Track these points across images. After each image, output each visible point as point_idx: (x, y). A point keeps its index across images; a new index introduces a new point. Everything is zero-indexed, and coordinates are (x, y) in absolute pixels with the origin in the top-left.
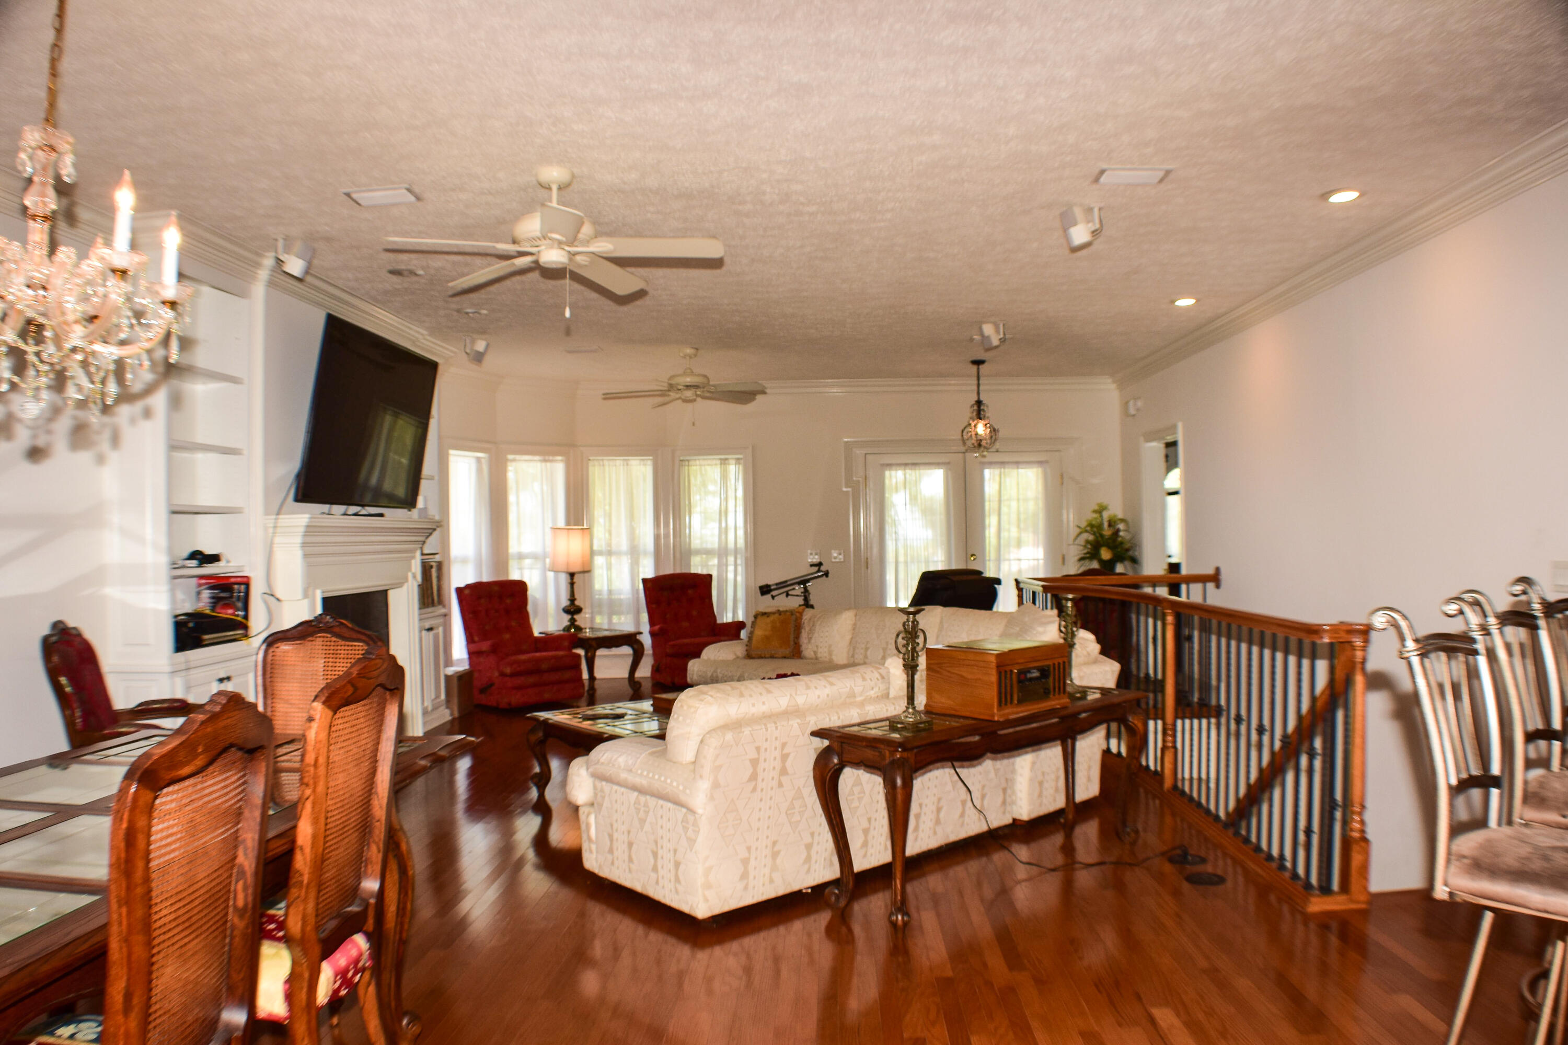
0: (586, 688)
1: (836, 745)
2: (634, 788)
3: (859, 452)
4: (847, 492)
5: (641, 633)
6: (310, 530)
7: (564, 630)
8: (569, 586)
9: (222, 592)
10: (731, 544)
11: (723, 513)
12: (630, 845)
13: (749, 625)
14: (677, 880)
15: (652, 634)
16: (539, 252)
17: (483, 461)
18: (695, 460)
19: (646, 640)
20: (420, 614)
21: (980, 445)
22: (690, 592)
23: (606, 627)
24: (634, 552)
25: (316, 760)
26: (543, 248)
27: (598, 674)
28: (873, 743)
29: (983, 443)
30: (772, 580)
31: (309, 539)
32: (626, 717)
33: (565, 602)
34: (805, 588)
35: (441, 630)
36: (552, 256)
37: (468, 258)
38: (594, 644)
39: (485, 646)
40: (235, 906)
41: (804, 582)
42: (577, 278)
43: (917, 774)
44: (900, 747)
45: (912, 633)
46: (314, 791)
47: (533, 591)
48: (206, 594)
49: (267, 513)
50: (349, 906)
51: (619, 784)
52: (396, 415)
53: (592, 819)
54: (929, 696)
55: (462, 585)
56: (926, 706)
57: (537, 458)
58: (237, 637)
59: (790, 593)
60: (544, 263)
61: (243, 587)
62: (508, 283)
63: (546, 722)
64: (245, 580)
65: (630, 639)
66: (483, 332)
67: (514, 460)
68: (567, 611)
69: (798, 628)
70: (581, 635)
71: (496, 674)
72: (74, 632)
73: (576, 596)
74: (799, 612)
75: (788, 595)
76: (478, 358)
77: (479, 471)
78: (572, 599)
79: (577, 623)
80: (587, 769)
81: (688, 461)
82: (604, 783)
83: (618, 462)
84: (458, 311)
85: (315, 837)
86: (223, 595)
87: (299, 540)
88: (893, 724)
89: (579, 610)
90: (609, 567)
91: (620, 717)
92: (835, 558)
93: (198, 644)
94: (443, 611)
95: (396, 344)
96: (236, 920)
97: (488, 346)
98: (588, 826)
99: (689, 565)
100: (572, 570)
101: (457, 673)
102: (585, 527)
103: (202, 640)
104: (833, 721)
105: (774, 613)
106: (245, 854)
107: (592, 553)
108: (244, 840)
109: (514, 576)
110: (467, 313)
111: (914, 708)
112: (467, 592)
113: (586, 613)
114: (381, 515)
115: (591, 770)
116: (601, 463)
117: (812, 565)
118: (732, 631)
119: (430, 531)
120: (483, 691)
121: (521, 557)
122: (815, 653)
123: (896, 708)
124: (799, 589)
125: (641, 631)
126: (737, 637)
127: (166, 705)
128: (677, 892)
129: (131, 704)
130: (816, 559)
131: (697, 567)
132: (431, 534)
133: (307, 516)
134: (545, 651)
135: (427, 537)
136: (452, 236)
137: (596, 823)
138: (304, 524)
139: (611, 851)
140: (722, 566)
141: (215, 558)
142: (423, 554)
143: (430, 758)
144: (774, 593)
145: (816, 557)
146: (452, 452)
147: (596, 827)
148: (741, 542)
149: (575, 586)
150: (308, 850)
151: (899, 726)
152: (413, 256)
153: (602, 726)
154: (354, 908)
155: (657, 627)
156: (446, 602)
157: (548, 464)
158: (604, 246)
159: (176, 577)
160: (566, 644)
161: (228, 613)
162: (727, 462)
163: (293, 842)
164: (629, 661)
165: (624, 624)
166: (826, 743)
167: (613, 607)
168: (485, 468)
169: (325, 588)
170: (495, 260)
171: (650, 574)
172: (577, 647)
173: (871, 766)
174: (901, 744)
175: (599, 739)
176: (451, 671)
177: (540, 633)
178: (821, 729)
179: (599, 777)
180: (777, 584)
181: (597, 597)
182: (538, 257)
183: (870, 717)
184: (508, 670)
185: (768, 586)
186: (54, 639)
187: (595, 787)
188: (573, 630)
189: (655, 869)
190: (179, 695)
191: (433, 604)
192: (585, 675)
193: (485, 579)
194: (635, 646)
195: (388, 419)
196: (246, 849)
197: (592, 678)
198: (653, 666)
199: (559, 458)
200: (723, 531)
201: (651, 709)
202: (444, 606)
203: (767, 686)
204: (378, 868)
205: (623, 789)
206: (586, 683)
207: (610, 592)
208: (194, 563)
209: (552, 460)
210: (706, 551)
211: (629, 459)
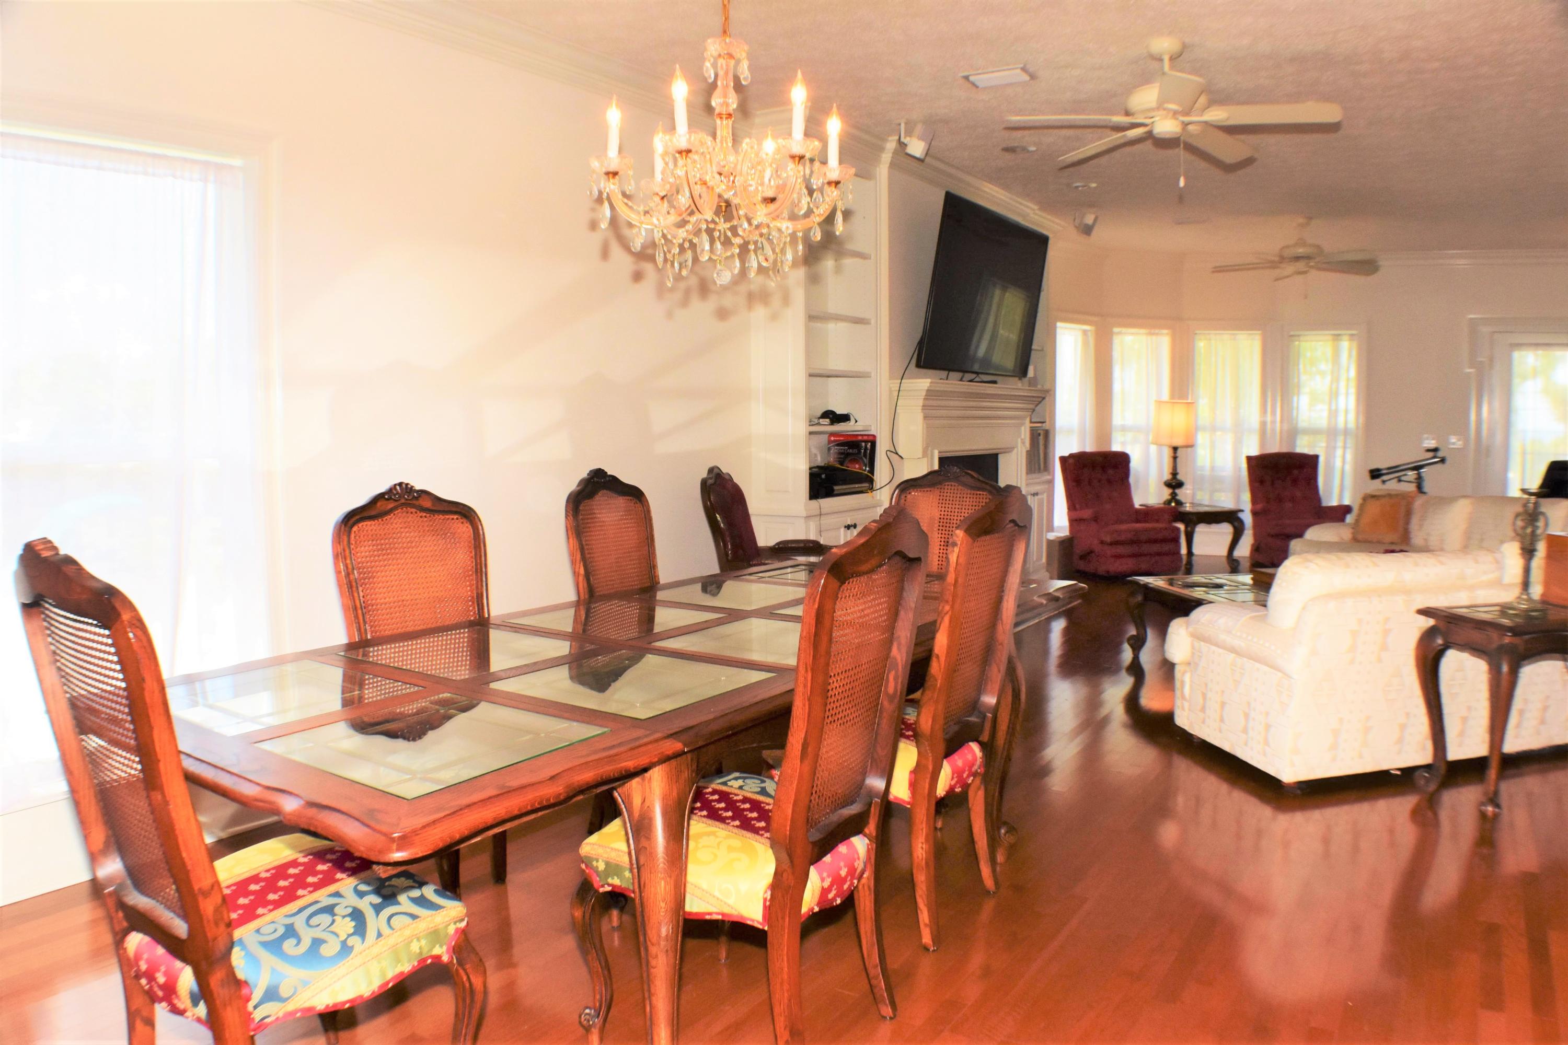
0: (1184, 562)
1: (1442, 625)
2: (1233, 650)
3: (1485, 330)
4: (1470, 373)
5: (1242, 511)
6: (930, 394)
7: (1165, 503)
8: (1171, 460)
9: (849, 448)
10: (1341, 426)
11: (1334, 394)
12: (1223, 704)
13: (1356, 510)
14: (1266, 742)
15: (1255, 513)
16: (1153, 123)
17: (1089, 334)
18: (1306, 335)
19: (1247, 518)
20: (1027, 480)
22: (1296, 471)
23: (1206, 503)
24: (1238, 430)
25: (956, 581)
26: (1157, 119)
27: (1196, 550)
28: (1481, 625)
30: (1382, 464)
31: (928, 403)
32: (1225, 588)
33: (1167, 476)
34: (1419, 474)
35: (1045, 496)
36: (1166, 127)
37: (1079, 132)
38: (1194, 518)
39: (1087, 513)
40: (886, 693)
41: (1417, 468)
42: (1191, 149)
43: (1525, 662)
44: (1509, 631)
45: (1532, 516)
46: (952, 607)
47: (1135, 464)
48: (834, 450)
49: (891, 378)
50: (970, 716)
51: (1217, 645)
52: (1004, 289)
53: (1187, 678)
54: (1547, 584)
55: (1066, 454)
56: (1543, 595)
57: (1143, 331)
58: (863, 489)
59: (1403, 478)
60: (1158, 133)
61: (869, 445)
62: (1117, 154)
63: (1146, 587)
64: (871, 438)
65: (1230, 517)
66: (1092, 205)
67: (1119, 333)
68: (1168, 484)
69: (1409, 514)
70: (1182, 509)
71: (1096, 542)
72: (727, 477)
73: (1179, 470)
74: (1411, 497)
75: (1400, 481)
76: (1087, 230)
77: (1085, 343)
78: (1174, 474)
79: (1178, 498)
80: (1187, 628)
81: (1299, 336)
82: (1202, 643)
83: (1226, 337)
84: (1068, 185)
85: (949, 647)
86: (851, 451)
87: (921, 402)
88: (1504, 609)
89: (1180, 485)
90: (1213, 446)
91: (1219, 586)
92: (1454, 444)
93: (830, 493)
94: (1049, 477)
95: (1005, 217)
96: (886, 703)
97: (1095, 220)
98: (1183, 683)
100: (1175, 444)
101: (1058, 538)
102: (1189, 401)
103: (833, 490)
104: (1441, 602)
105: (1384, 496)
106: (899, 649)
107: (1197, 429)
108: (899, 637)
109: (1116, 447)
110: (1077, 187)
111: (1528, 594)
112: (1071, 461)
113: (1187, 489)
114: (995, 382)
115: (1191, 629)
116: (1207, 337)
117: (1428, 450)
118: (1339, 514)
119: (1040, 399)
120: (1082, 557)
121: (1124, 429)
122: (1426, 540)
123: (1509, 595)
124: (1412, 475)
125: (1242, 508)
126: (1342, 520)
127: (802, 545)
128: (1265, 754)
129: (771, 543)
130: (1432, 444)
131: (1303, 447)
132: (1040, 402)
133: (929, 380)
134: (1145, 522)
135: (1037, 405)
136: (1065, 111)
137: (1191, 681)
138: (926, 388)
139: (1203, 709)
140: (1331, 449)
141: (845, 418)
142: (1031, 422)
143: (1046, 597)
144: (1385, 478)
145: (1433, 442)
146: (1059, 324)
147: (1191, 686)
148: (1352, 424)
149: (1178, 460)
150: (943, 659)
151: (1511, 612)
152: (1026, 132)
153: (1198, 593)
154: (973, 719)
155: (1259, 507)
156: (1051, 471)
157: (1154, 337)
158: (1217, 115)
159: (811, 433)
160: (1166, 516)
161: (856, 468)
162: (1340, 338)
163: (930, 651)
164: (1229, 539)
165: (1225, 502)
166: (1431, 622)
167: (1215, 481)
168: (1091, 340)
169: (944, 449)
170: (1108, 132)
171: (1255, 452)
172: (1176, 520)
173: (1476, 650)
174: (1510, 629)
175: (1199, 603)
176: (1052, 536)
177: (1141, 505)
178: (1428, 608)
179: (1198, 637)
180: (1388, 469)
181: (1199, 472)
182: (1152, 127)
183: (1480, 601)
184: (1108, 539)
185: (1378, 470)
186: (710, 482)
187: (1193, 647)
188: (1173, 504)
189: (1245, 730)
190: (812, 537)
191: (1039, 471)
192: (1184, 551)
193: (1089, 448)
194: (1236, 524)
195: (998, 292)
196: (899, 644)
197: (1190, 553)
198: (1253, 545)
199: (1165, 331)
200: (1333, 414)
201: (1251, 582)
202: (1049, 474)
203: (1374, 559)
204: (997, 687)
205: (1221, 651)
206: (1185, 558)
207: (1213, 468)
208: (827, 421)
209: (1157, 334)
210: (1314, 432)
211: (1237, 334)
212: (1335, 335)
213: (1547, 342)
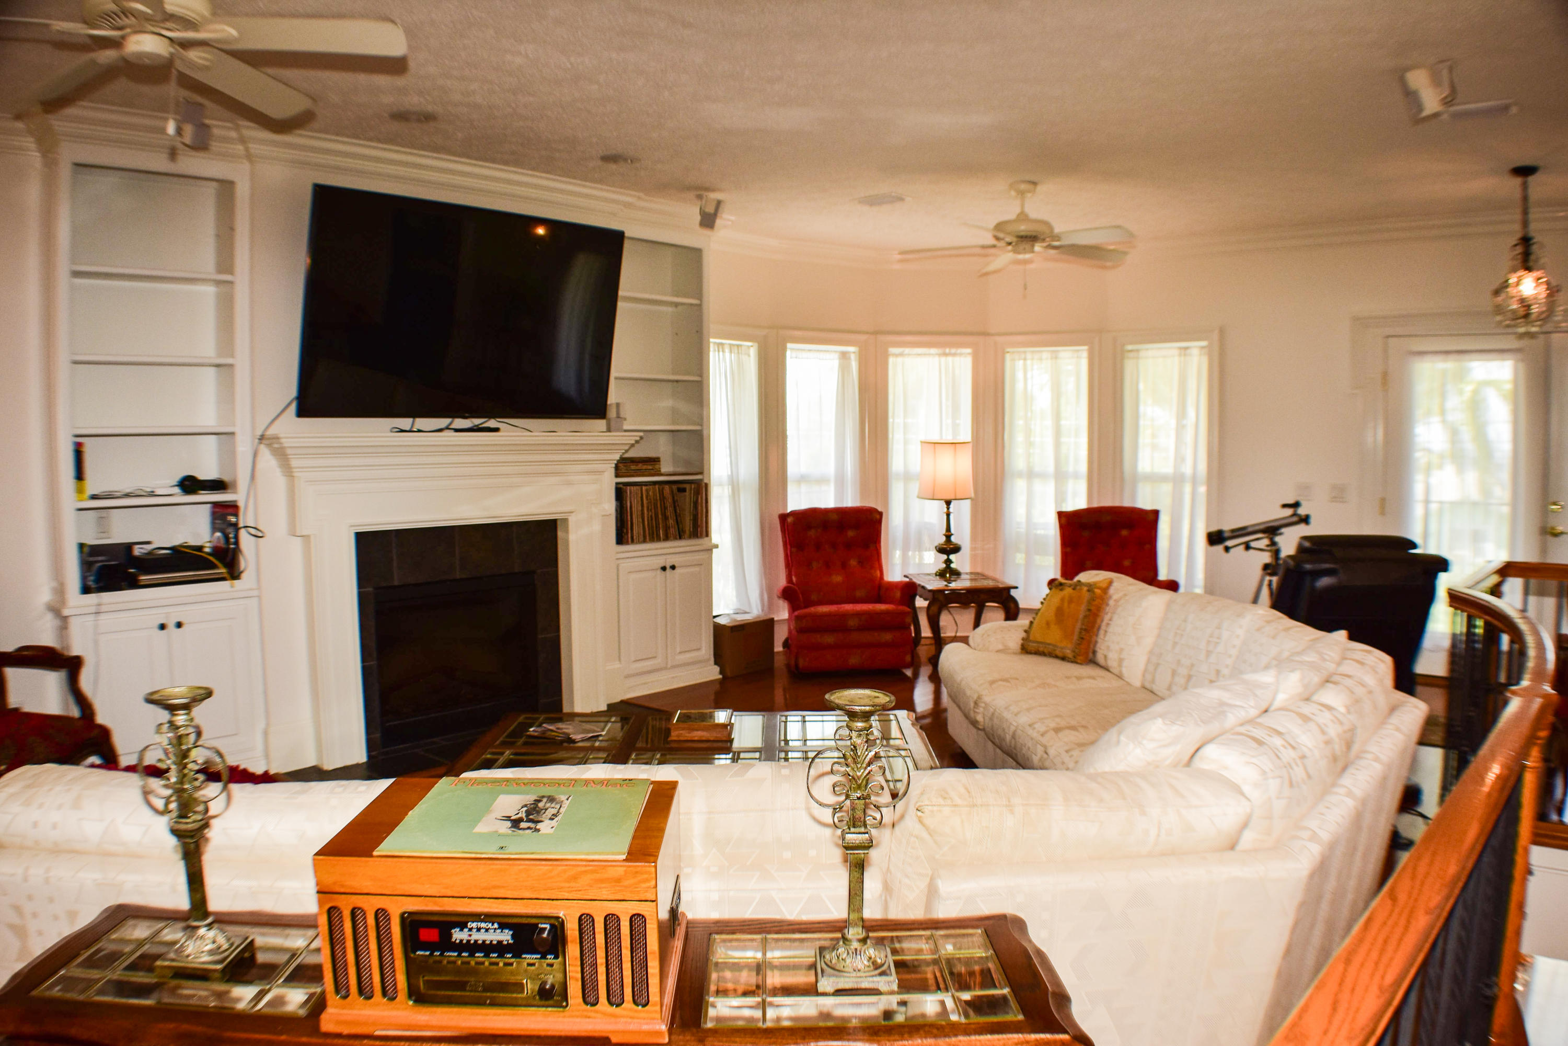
3: (1376, 334)
5: (1016, 588)
7: (935, 574)
10: (1187, 469)
17: (853, 357)
18: (1147, 349)
21: (1526, 316)
22: (1124, 533)
24: (1060, 476)
29: (1535, 309)
30: (1227, 526)
33: (939, 540)
34: (1273, 539)
38: (940, 597)
41: (1272, 530)
47: (890, 521)
55: (789, 511)
57: (933, 351)
59: (1253, 544)
61: (234, 519)
64: (235, 511)
65: (999, 595)
67: (899, 354)
68: (941, 550)
73: (953, 531)
75: (1248, 547)
78: (948, 536)
79: (952, 567)
81: (1138, 351)
83: (1045, 355)
89: (955, 547)
90: (1030, 497)
99: (1133, 496)
112: (790, 520)
113: (964, 553)
116: (1023, 356)
117: (1285, 506)
124: (1264, 540)
130: (1292, 497)
131: (1140, 499)
144: (1229, 543)
145: (1293, 494)
148: (1202, 467)
157: (950, 359)
160: (899, 594)
162: (1188, 351)
168: (854, 365)
171: (1078, 501)
180: (1233, 531)
185: (1221, 532)
188: (948, 573)
194: (1009, 606)
199: (965, 350)
209: (954, 355)
210: (1156, 479)
211: (1058, 351)
212: (1180, 348)
213: (1459, 348)
